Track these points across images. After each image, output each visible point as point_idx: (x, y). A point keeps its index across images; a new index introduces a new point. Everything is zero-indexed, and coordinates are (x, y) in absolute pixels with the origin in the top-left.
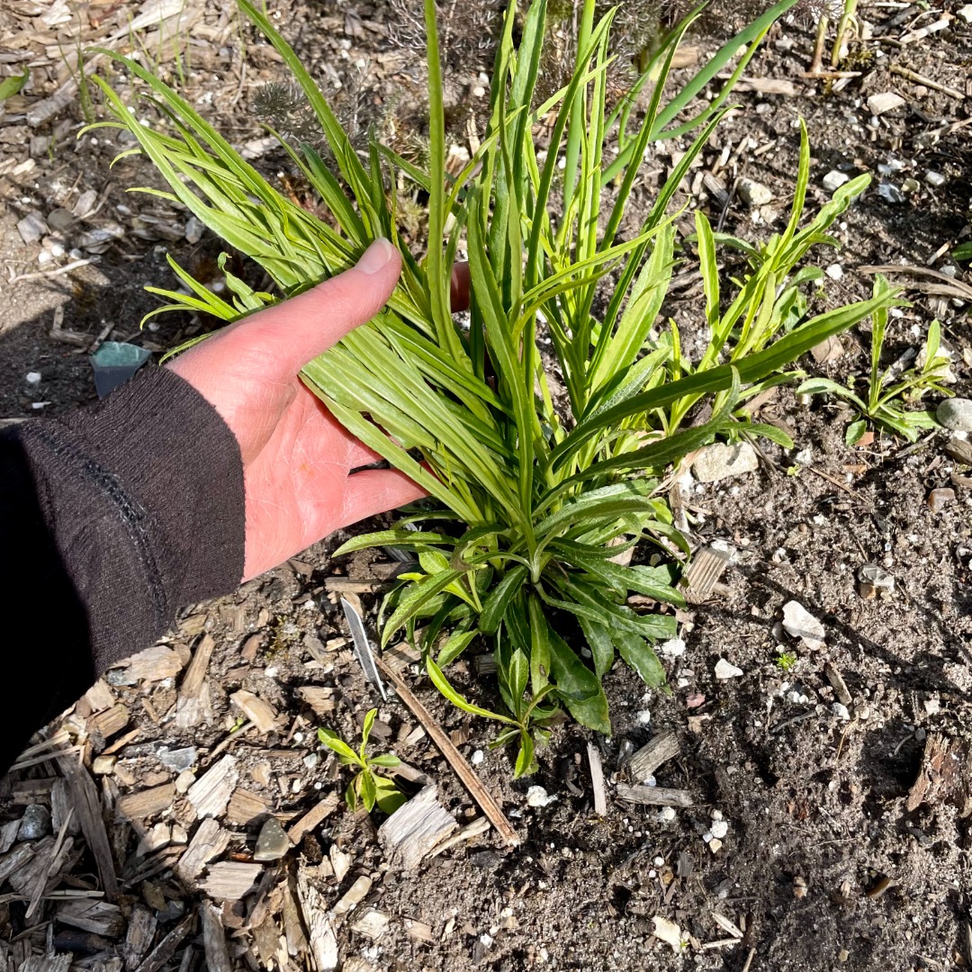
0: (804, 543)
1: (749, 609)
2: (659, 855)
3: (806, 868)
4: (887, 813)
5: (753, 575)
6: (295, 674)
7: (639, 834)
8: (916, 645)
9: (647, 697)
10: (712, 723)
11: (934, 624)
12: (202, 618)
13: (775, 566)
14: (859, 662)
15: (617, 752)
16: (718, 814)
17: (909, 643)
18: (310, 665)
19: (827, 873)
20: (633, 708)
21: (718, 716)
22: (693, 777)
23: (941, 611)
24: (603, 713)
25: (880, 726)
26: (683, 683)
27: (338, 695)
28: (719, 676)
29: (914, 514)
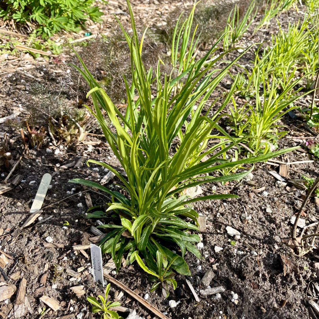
0: (224, 211)
1: (217, 231)
2: (220, 310)
3: (262, 303)
4: (277, 280)
5: (214, 221)
6: (65, 285)
7: (211, 306)
8: (262, 234)
9: (198, 261)
10: (220, 265)
11: (265, 227)
12: (18, 273)
13: (219, 218)
14: (251, 241)
15: (196, 281)
16: (233, 293)
17: (260, 233)
18: (71, 280)
19: (269, 303)
20: (195, 266)
21: (221, 263)
22: (221, 283)
23: (265, 223)
24: (187, 269)
25: (265, 256)
26: (206, 256)
27: (86, 288)
28: (216, 251)
29: (248, 200)
